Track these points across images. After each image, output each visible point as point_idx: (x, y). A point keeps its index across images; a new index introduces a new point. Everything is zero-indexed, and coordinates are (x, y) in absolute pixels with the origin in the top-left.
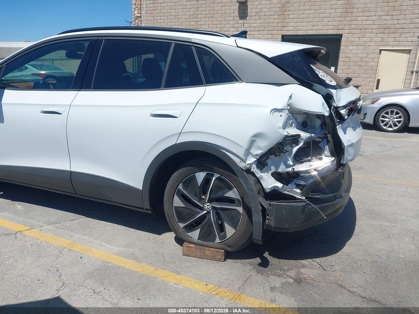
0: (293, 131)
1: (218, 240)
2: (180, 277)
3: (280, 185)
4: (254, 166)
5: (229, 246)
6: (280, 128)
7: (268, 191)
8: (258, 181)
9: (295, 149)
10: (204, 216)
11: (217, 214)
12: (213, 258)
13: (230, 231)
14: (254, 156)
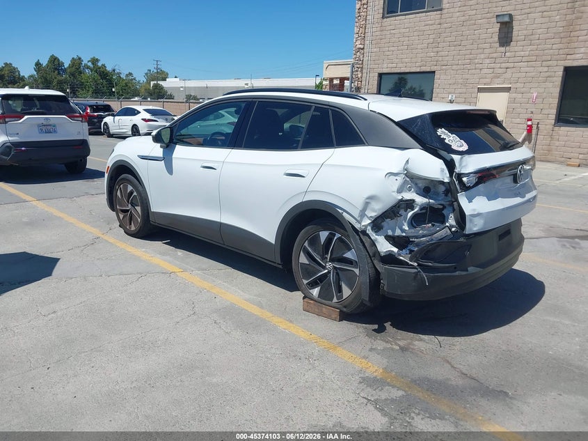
0: (408, 196)
1: (335, 300)
2: (291, 324)
3: (395, 250)
4: (369, 228)
5: (345, 307)
6: (394, 192)
7: (382, 254)
8: (373, 244)
9: (410, 214)
10: (325, 276)
11: (337, 274)
12: (329, 317)
13: (346, 292)
14: (369, 218)
